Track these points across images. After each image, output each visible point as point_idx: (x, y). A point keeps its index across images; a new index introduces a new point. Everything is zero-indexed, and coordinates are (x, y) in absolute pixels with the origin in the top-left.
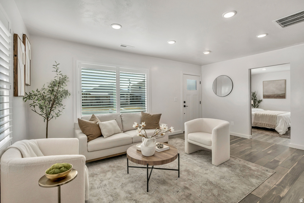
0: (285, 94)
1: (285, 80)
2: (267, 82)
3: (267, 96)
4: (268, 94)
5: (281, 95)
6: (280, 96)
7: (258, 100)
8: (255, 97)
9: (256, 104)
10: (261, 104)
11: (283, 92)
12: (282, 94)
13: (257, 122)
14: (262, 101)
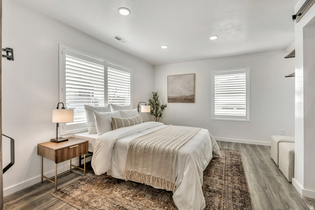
0: (194, 96)
1: (195, 75)
2: (172, 77)
3: (172, 99)
4: (173, 96)
5: (189, 98)
6: (188, 100)
7: (161, 105)
8: (157, 100)
9: (159, 111)
10: (166, 112)
11: (192, 93)
12: (190, 96)
13: (133, 170)
14: (166, 106)
